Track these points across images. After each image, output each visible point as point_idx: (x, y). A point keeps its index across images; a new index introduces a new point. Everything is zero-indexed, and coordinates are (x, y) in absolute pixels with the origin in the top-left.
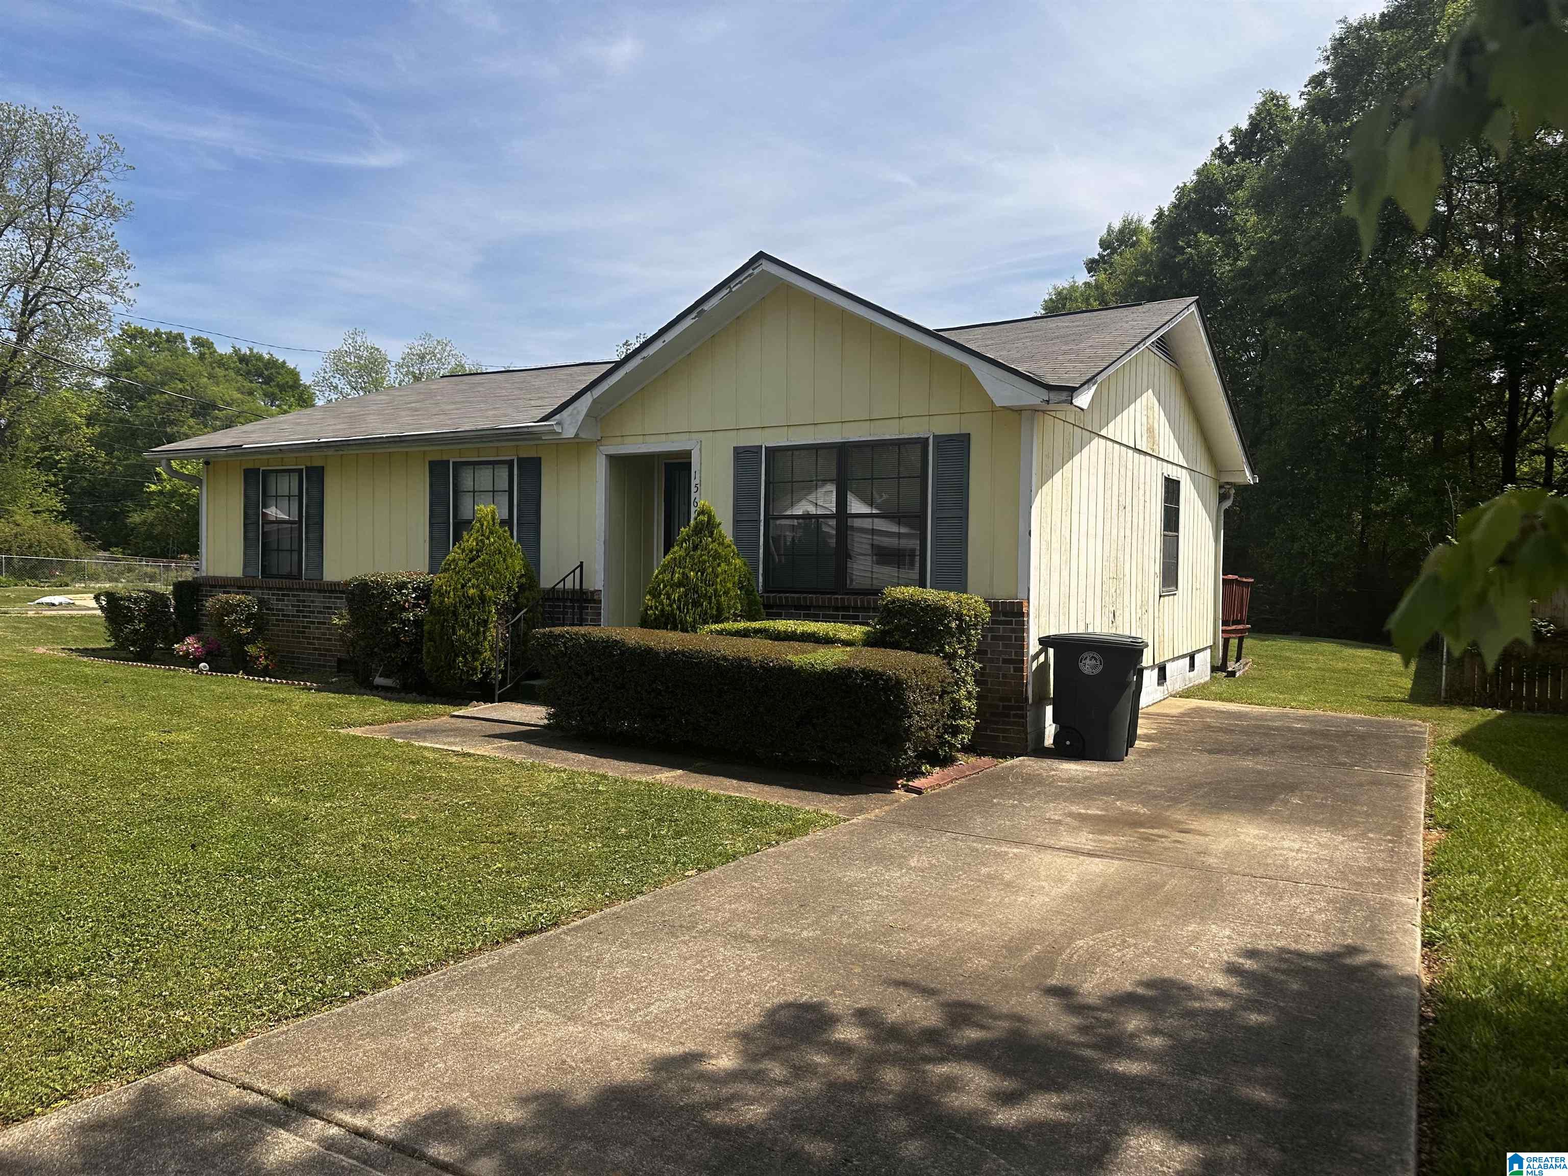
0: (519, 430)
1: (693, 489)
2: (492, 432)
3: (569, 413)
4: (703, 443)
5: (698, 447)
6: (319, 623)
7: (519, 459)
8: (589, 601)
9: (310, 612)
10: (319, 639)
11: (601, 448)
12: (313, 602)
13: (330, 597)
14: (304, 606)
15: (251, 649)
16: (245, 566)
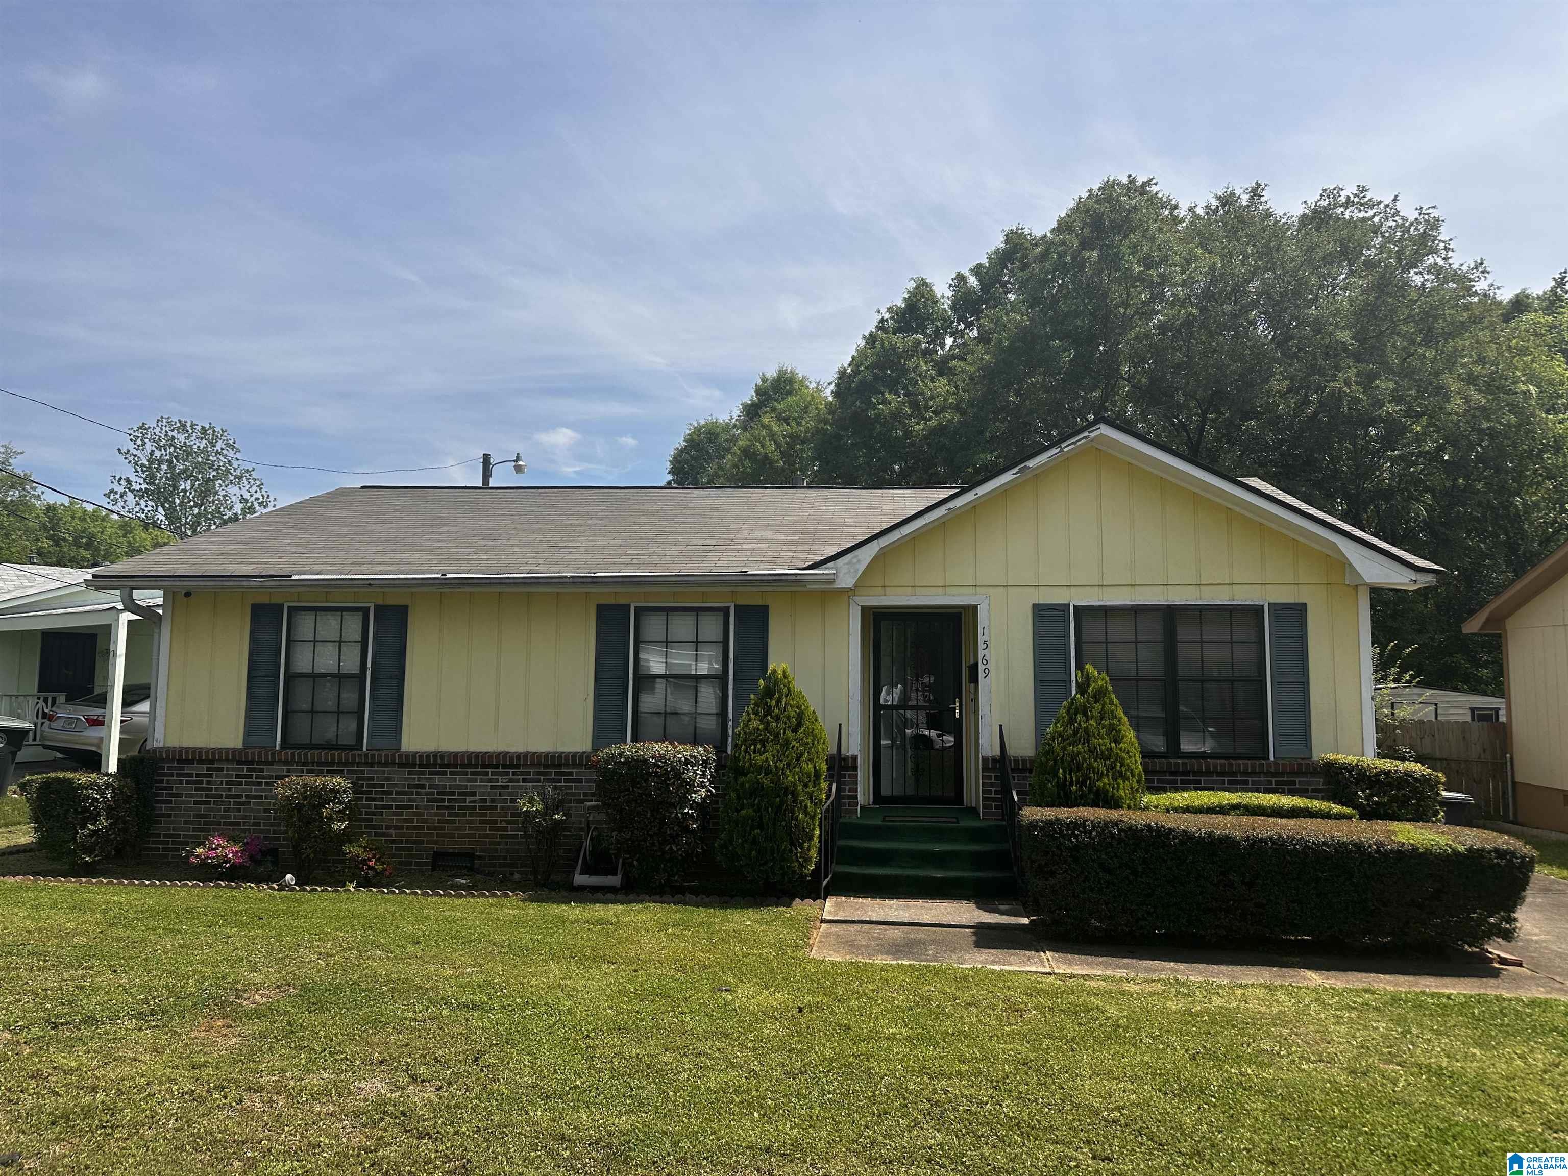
1: (981, 646)
3: (846, 561)
4: (992, 598)
5: (987, 601)
6: (397, 807)
7: (735, 606)
8: (847, 768)
9: (384, 793)
11: (857, 598)
12: (388, 779)
15: (353, 850)
16: (247, 733)
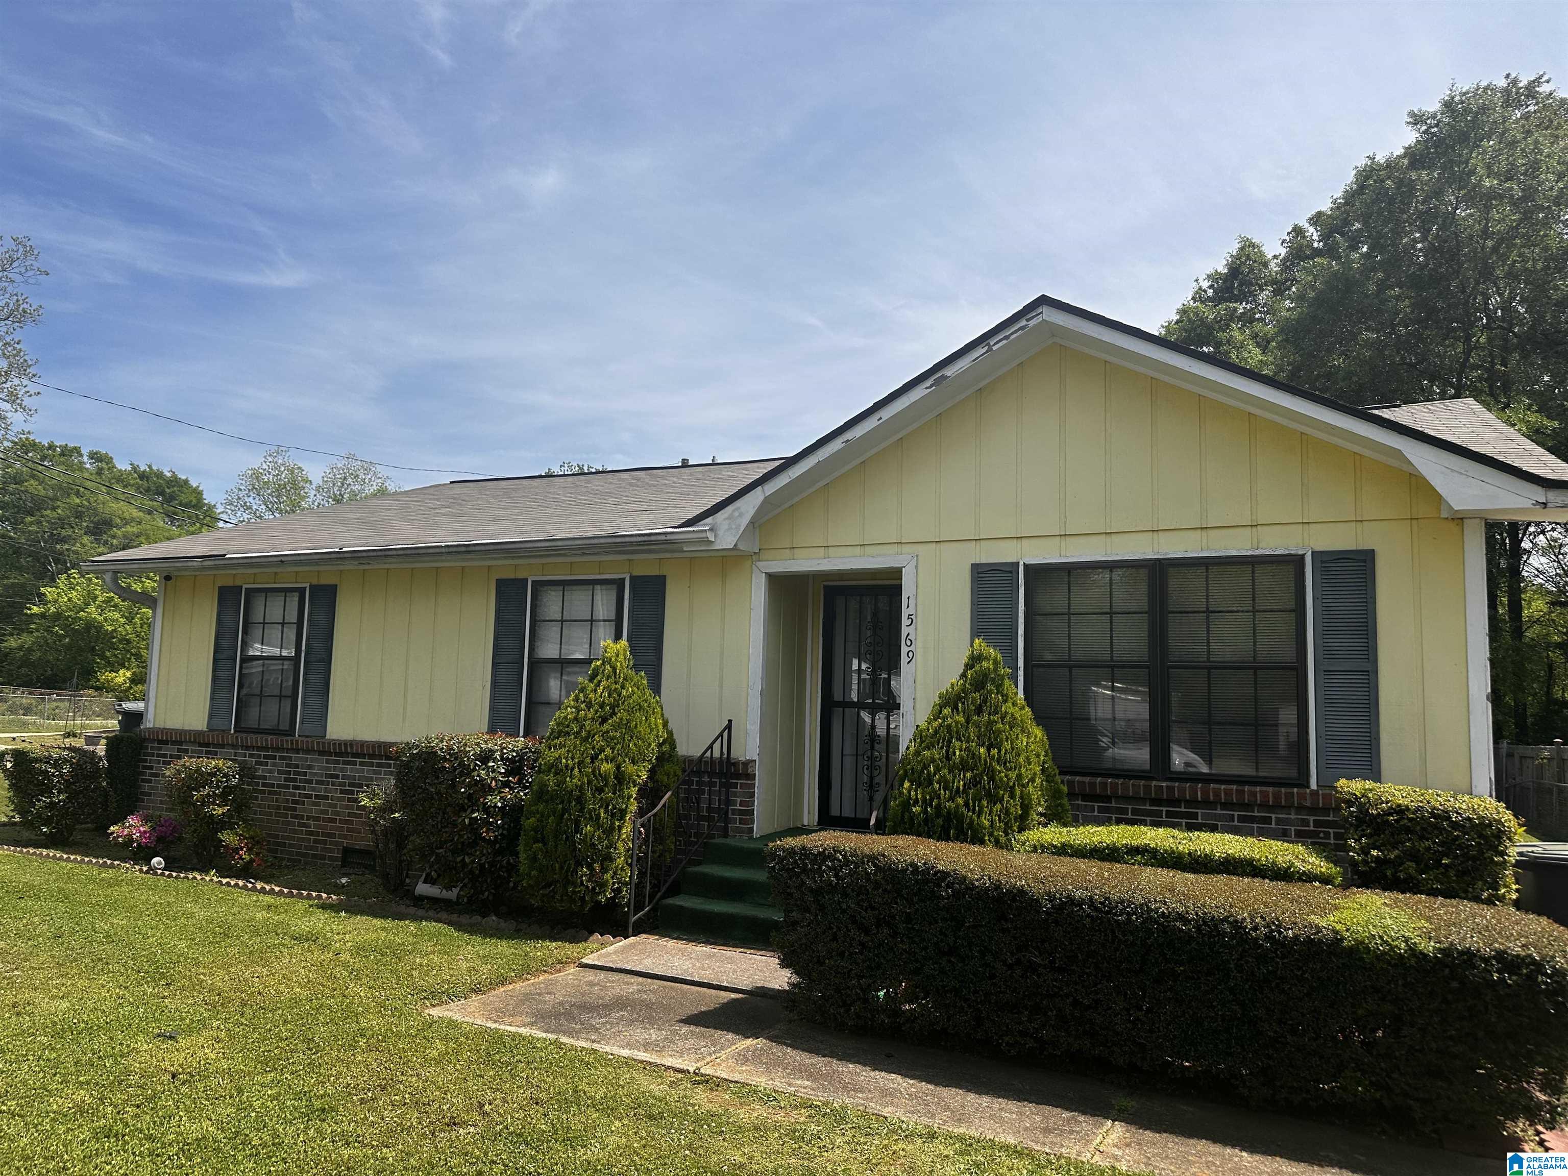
0: (653, 538)
1: (905, 621)
2: (610, 540)
3: (726, 515)
4: (919, 558)
5: (914, 563)
6: (317, 797)
7: (632, 578)
8: (738, 776)
9: (307, 781)
10: (316, 819)
11: (760, 564)
12: (310, 767)
13: (337, 762)
14: (298, 773)
15: (228, 838)
16: (211, 716)
